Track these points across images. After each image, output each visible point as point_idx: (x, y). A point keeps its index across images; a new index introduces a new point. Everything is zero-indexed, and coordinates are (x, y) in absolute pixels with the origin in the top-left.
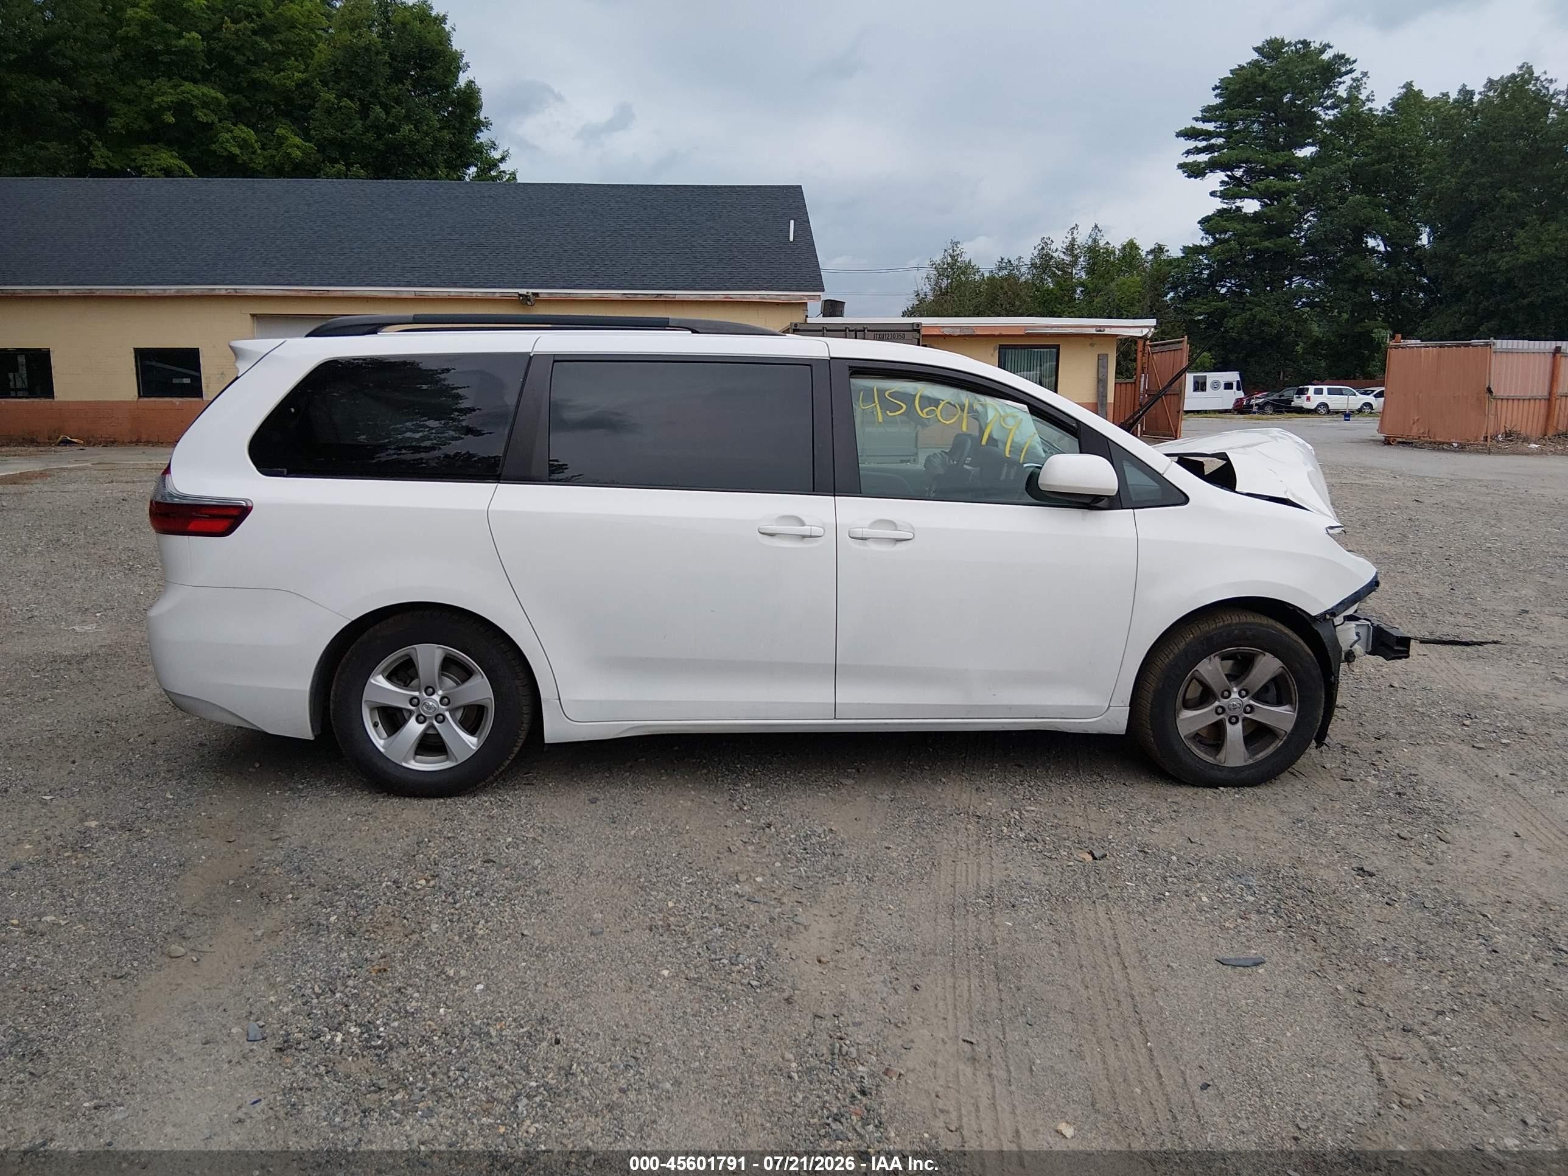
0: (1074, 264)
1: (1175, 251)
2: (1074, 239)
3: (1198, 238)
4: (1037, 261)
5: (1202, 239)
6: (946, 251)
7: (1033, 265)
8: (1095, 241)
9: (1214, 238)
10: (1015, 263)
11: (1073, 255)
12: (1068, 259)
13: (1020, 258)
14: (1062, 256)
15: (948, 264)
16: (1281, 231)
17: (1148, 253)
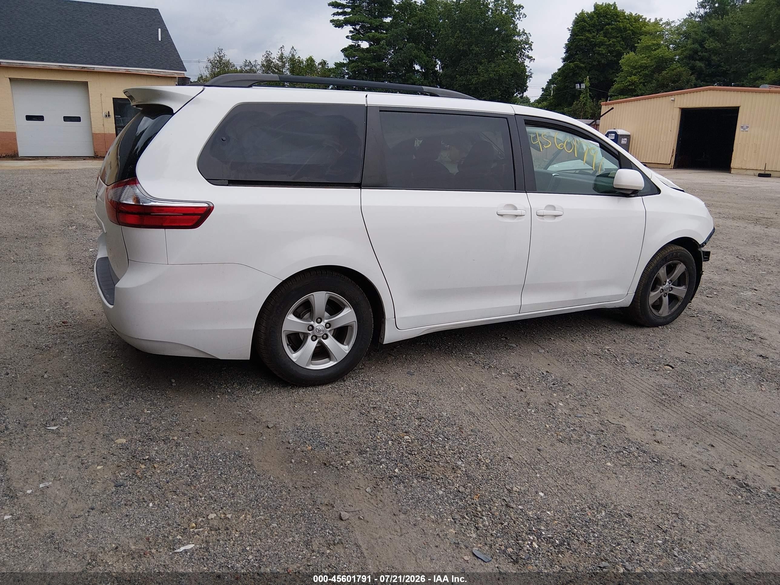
0: (283, 66)
1: (331, 65)
2: (282, 53)
3: (341, 59)
4: (265, 63)
5: (344, 59)
6: (215, 53)
7: (263, 65)
8: (293, 55)
9: (349, 59)
10: (253, 63)
11: (282, 62)
12: (280, 64)
13: (256, 61)
14: (277, 62)
15: (217, 61)
16: (379, 58)
17: (319, 64)
